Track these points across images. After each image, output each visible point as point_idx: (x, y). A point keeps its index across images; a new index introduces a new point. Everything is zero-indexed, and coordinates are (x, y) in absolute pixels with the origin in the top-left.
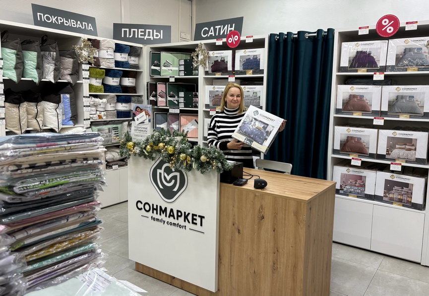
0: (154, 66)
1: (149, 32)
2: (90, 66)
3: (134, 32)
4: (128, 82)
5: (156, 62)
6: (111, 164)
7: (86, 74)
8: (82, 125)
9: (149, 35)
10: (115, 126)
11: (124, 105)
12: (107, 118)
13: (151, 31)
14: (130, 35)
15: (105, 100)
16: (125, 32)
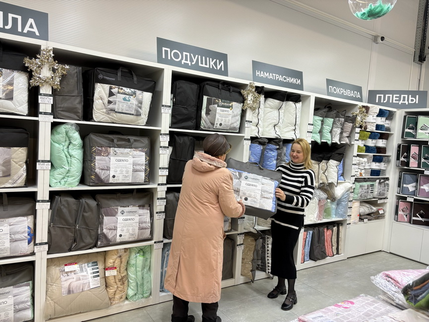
0: (409, 129)
1: (404, 97)
2: (360, 129)
3: (389, 97)
4: (381, 143)
5: (411, 125)
6: (363, 217)
7: (357, 136)
8: (350, 181)
9: (404, 100)
10: (371, 183)
11: (377, 164)
12: (365, 175)
13: (406, 96)
14: (384, 100)
15: (365, 160)
16: (380, 98)
